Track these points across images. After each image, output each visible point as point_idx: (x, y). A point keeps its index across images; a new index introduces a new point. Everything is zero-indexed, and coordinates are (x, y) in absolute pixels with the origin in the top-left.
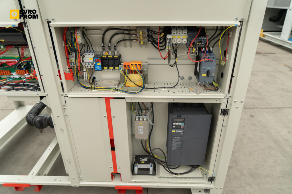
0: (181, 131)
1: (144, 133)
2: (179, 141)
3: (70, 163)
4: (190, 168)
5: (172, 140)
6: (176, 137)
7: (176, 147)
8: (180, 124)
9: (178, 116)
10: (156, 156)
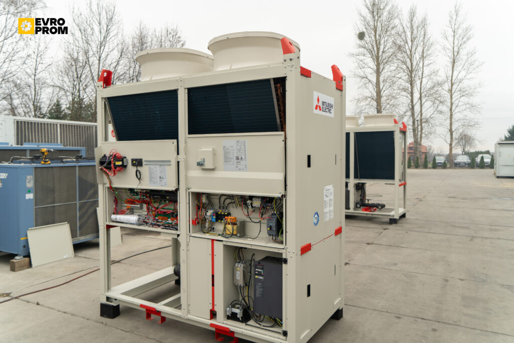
0: (261, 278)
2: (261, 288)
3: (184, 292)
7: (259, 294)
8: (260, 270)
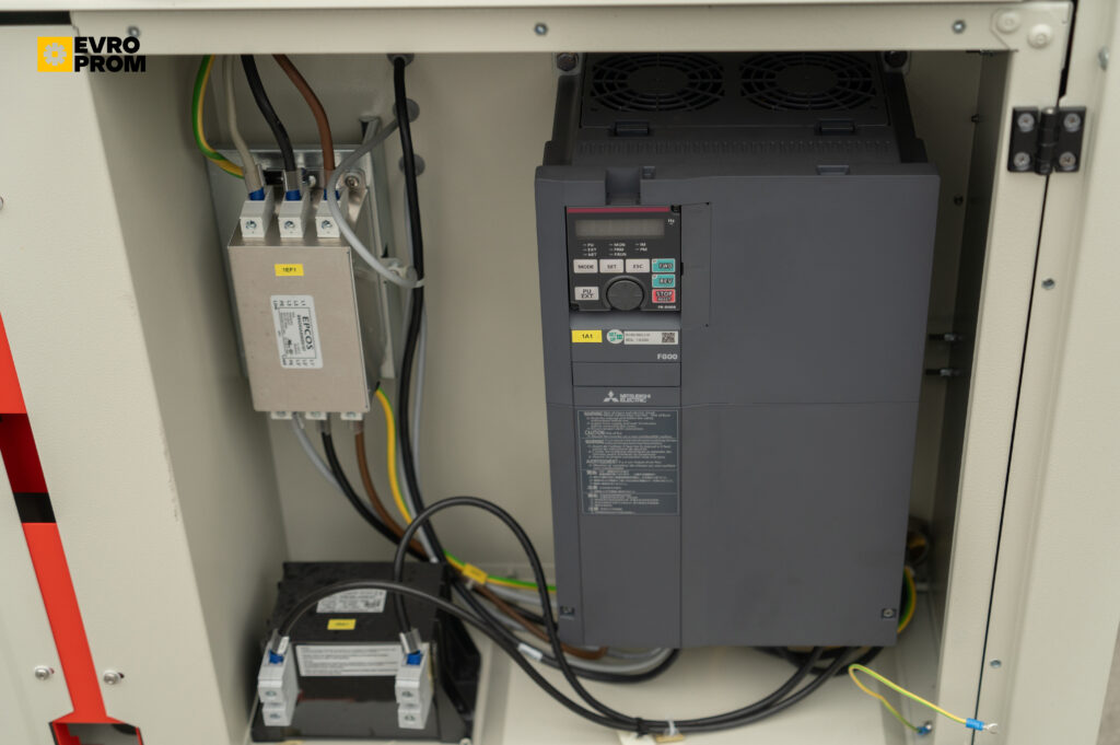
0: (655, 338)
1: (324, 362)
2: (649, 431)
4: (783, 673)
5: (585, 423)
6: (619, 388)
7: (628, 487)
8: (640, 265)
9: (610, 194)
10: (473, 574)
